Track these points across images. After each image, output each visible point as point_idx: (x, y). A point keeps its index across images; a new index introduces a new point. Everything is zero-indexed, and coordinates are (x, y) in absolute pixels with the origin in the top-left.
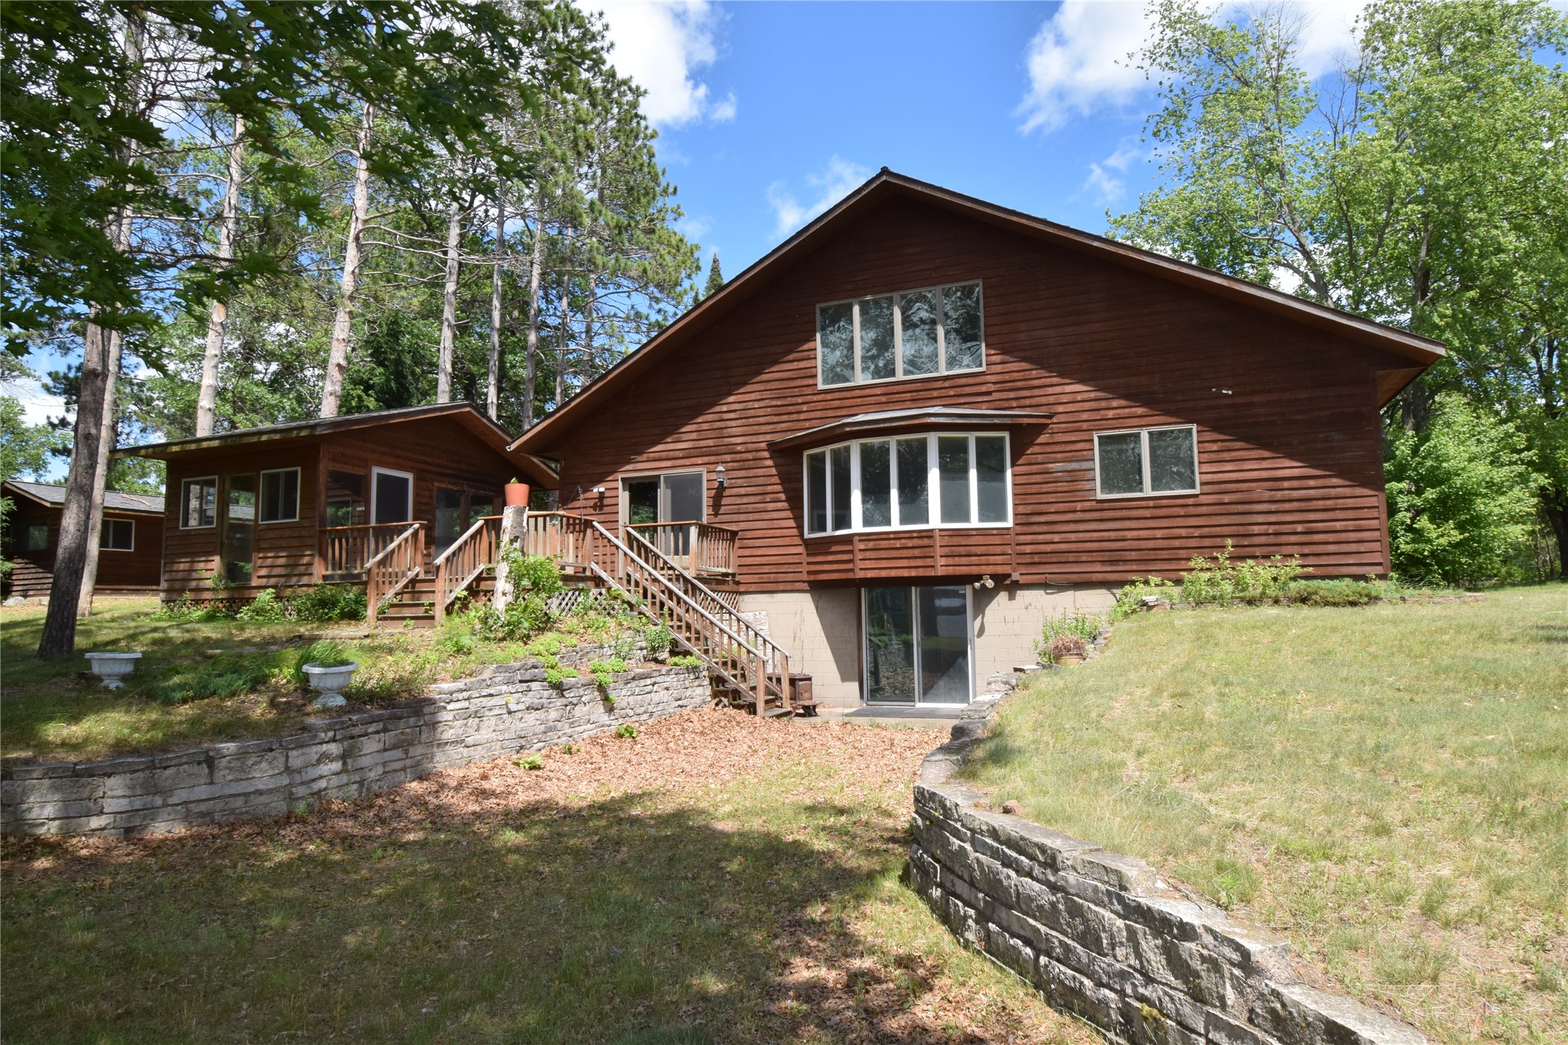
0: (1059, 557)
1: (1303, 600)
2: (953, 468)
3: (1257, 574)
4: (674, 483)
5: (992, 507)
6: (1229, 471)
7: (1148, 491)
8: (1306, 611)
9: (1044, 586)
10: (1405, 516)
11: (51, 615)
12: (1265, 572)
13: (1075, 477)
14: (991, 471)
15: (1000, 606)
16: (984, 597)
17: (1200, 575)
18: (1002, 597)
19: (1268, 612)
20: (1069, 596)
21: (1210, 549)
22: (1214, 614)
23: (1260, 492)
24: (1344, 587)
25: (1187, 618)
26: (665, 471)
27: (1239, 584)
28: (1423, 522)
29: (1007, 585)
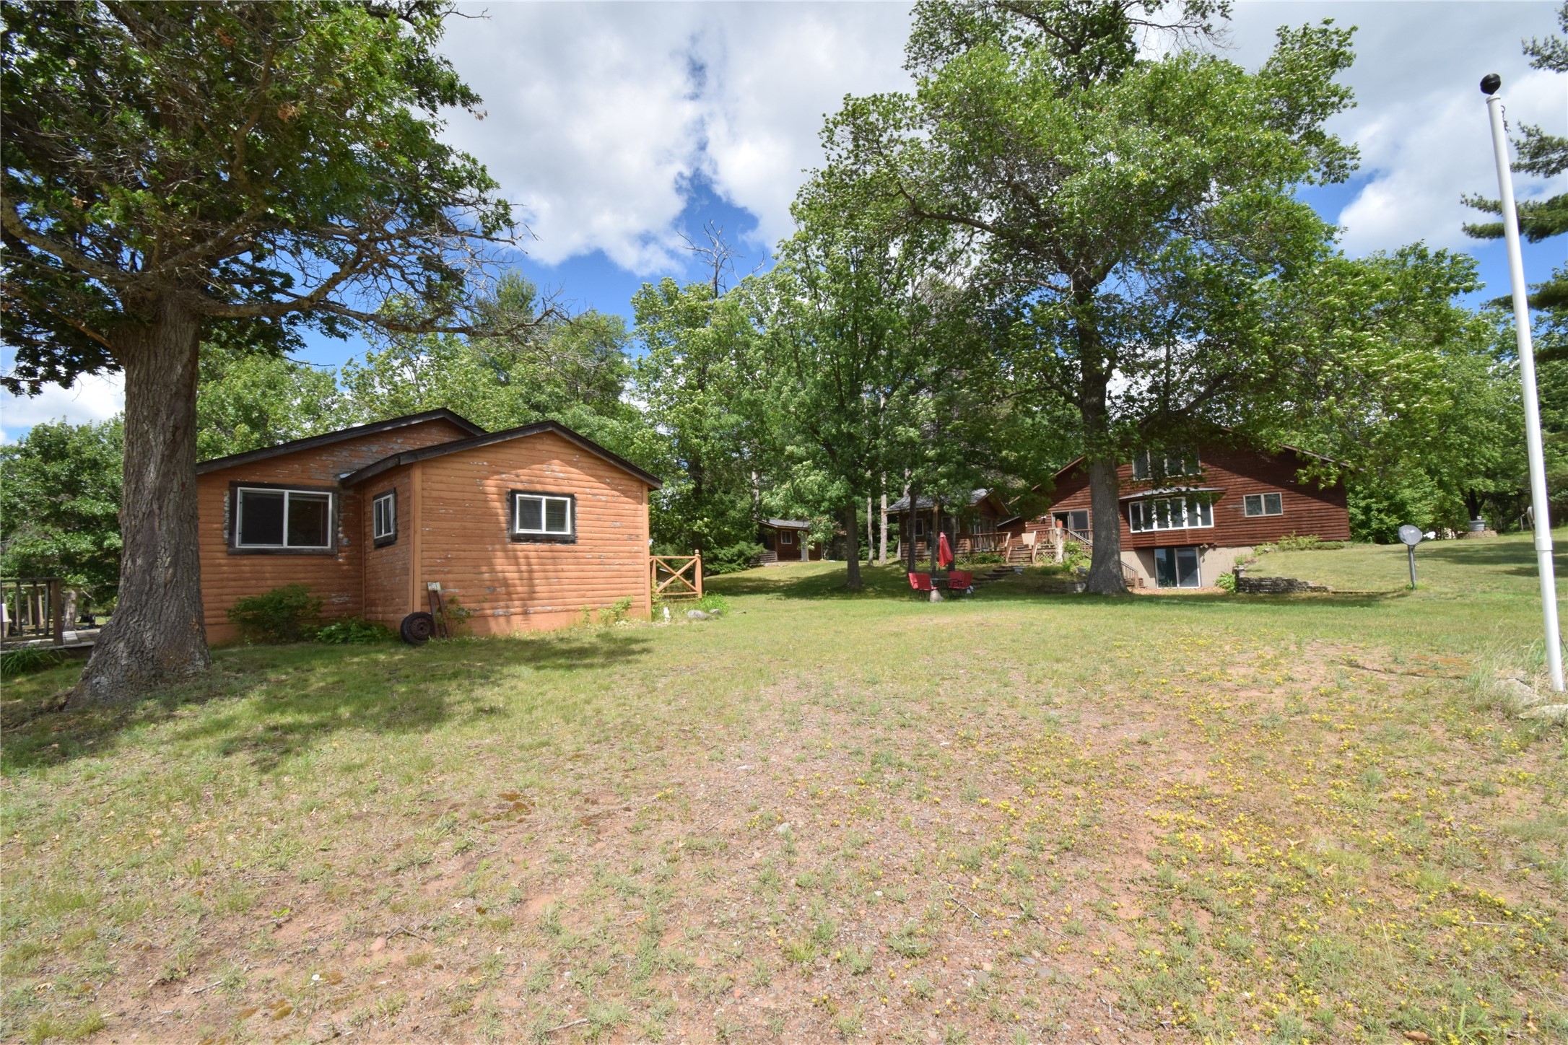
0: (1231, 537)
1: (1319, 548)
2: (1191, 508)
3: (1304, 541)
4: (1074, 514)
5: (1206, 521)
6: (1293, 507)
7: (1264, 514)
8: (1319, 552)
9: (1227, 546)
10: (1374, 513)
11: (849, 565)
12: (1307, 540)
13: (1237, 510)
14: (1205, 509)
15: (1210, 554)
16: (1203, 551)
17: (1284, 541)
18: (1210, 551)
19: (1307, 552)
20: (1235, 550)
21: (1288, 534)
22: (1290, 553)
23: (1305, 514)
24: (1332, 544)
25: (1282, 554)
26: (1071, 510)
27: (1298, 543)
28: (1382, 516)
29: (1212, 546)
